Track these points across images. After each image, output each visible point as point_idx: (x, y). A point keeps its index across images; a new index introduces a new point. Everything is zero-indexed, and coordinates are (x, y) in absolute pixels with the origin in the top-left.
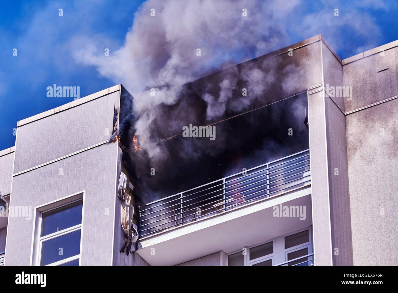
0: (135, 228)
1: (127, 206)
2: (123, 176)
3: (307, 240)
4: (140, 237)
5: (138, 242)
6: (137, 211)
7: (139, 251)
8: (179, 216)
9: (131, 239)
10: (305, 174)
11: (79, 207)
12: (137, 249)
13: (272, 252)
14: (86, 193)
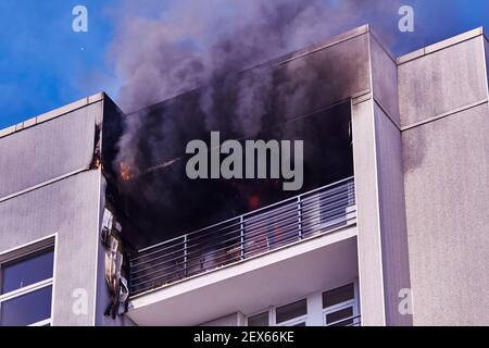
0: (125, 282)
1: (113, 253)
2: (108, 215)
3: (352, 297)
4: (130, 295)
5: (128, 300)
6: (126, 259)
7: (129, 314)
8: (182, 266)
9: (119, 297)
10: (348, 209)
11: (49, 255)
12: (126, 310)
13: (306, 313)
14: (59, 237)
